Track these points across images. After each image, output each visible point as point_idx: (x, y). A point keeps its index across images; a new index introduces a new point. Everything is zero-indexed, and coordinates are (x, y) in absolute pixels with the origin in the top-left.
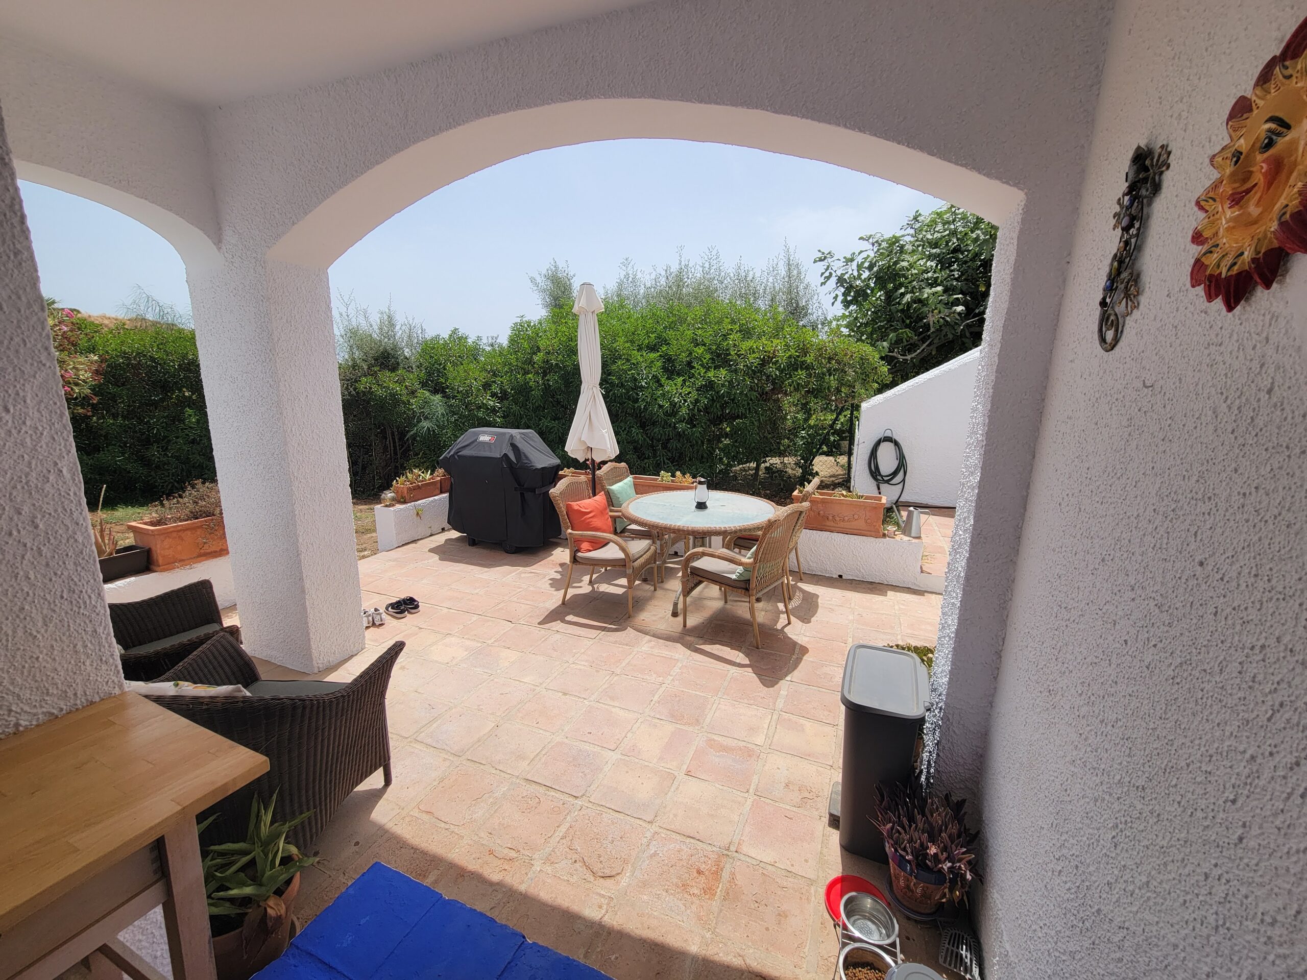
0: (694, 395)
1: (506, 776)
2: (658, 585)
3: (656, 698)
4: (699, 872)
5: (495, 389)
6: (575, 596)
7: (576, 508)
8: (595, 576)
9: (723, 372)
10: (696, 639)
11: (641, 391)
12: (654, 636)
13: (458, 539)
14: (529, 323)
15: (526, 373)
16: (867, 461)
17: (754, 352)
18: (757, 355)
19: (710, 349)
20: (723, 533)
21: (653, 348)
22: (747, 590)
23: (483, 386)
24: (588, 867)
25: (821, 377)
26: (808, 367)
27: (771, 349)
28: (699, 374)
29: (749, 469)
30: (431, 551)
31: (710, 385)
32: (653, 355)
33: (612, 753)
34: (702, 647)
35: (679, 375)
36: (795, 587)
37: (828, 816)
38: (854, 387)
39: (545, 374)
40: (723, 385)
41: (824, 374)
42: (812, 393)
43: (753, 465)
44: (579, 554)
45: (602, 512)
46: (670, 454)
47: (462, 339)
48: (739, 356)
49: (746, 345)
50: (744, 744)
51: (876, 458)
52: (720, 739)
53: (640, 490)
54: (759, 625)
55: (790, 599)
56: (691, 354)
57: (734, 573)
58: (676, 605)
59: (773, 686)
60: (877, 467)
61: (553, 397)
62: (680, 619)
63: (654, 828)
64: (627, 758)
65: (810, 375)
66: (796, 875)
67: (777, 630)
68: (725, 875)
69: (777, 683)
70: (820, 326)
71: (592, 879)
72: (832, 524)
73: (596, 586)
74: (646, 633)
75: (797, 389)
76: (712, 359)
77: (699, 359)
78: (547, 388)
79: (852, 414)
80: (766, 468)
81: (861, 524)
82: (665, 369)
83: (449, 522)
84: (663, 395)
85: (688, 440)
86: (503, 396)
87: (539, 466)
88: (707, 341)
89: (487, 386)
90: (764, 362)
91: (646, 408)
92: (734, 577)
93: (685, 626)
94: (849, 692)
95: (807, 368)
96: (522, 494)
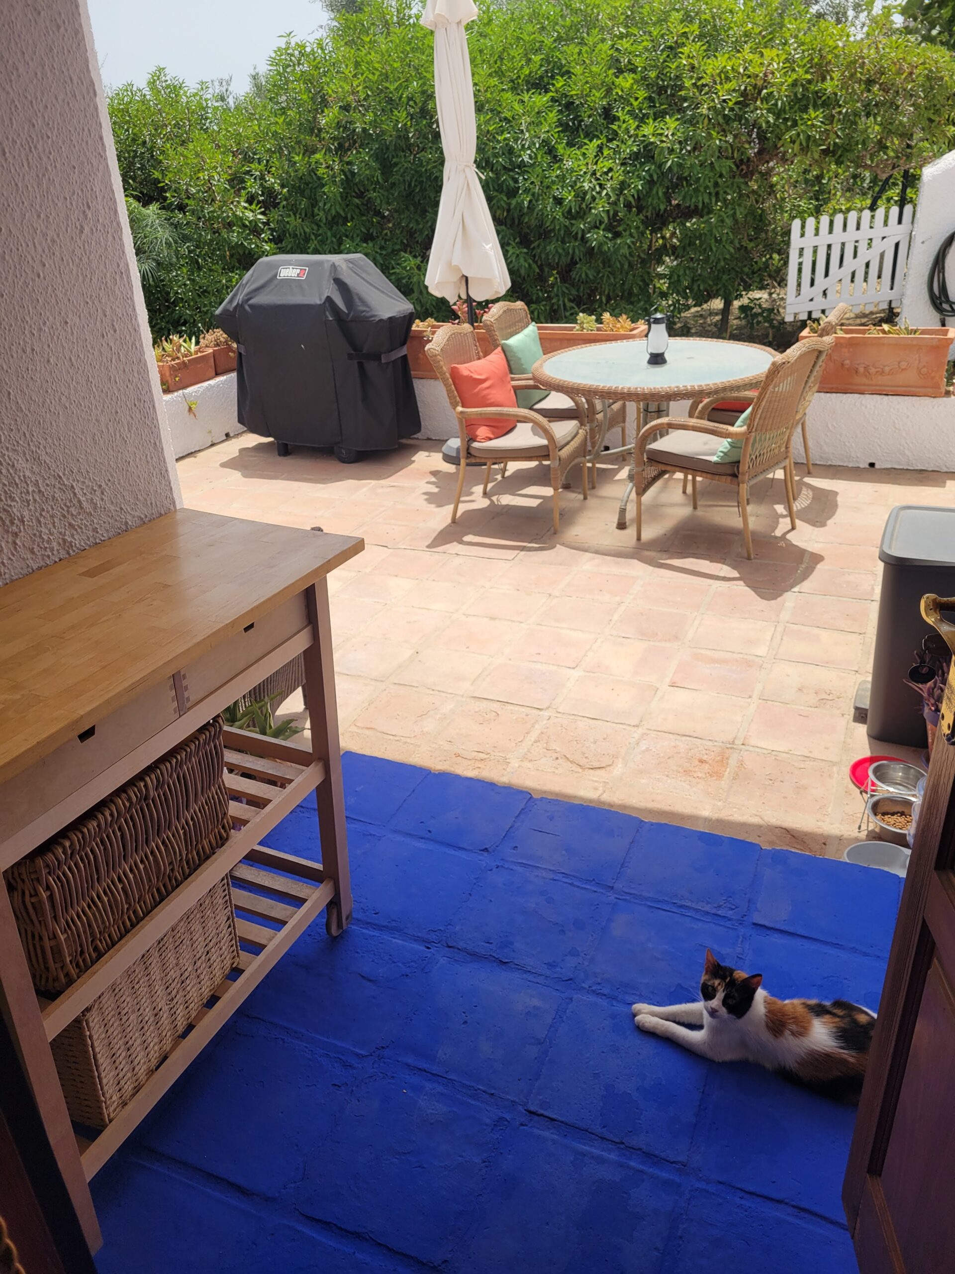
0: (618, 175)
1: (448, 696)
2: (588, 492)
3: (616, 617)
4: (701, 761)
5: (252, 186)
6: (467, 513)
7: (465, 373)
8: (490, 486)
9: (671, 123)
10: (659, 555)
11: (522, 173)
12: (597, 552)
13: (259, 448)
14: (301, 46)
15: (310, 151)
16: (925, 278)
17: (728, 79)
18: (733, 85)
19: (644, 78)
20: (695, 395)
21: (539, 85)
22: (735, 476)
23: (230, 181)
24: (572, 762)
25: (850, 121)
26: (827, 103)
27: (759, 71)
28: (627, 131)
29: (711, 313)
30: (224, 465)
31: (647, 153)
32: (540, 100)
33: (571, 671)
34: (669, 562)
35: (591, 136)
36: (801, 483)
37: (853, 711)
38: (911, 137)
39: (342, 149)
40: (671, 151)
41: (856, 114)
42: (834, 153)
43: (717, 304)
44: (475, 445)
45: (502, 380)
46: (574, 292)
47: (175, 89)
48: (700, 88)
49: (712, 66)
50: (741, 656)
51: (942, 270)
52: (708, 653)
53: (550, 345)
54: (753, 533)
55: (795, 499)
56: (609, 91)
57: (713, 454)
58: (623, 512)
59: (775, 598)
60: (943, 288)
61: (361, 195)
62: (631, 532)
63: (640, 731)
64: (592, 675)
65: (830, 119)
66: (815, 759)
67: (776, 537)
68: (733, 761)
69: (780, 595)
70: (851, 13)
71: (580, 770)
72: (864, 380)
73: (494, 498)
74: (585, 550)
75: (805, 149)
76: (650, 99)
77: (624, 100)
78: (349, 179)
79: (904, 191)
80: (742, 308)
81: (911, 377)
82: (564, 127)
83: (241, 420)
84: (562, 178)
85: (607, 262)
86: (269, 201)
87: (385, 314)
88: (638, 62)
89: (237, 182)
90: (746, 98)
91: (531, 207)
92: (714, 459)
93: (639, 539)
94: (890, 548)
95: (825, 104)
96: (361, 365)
